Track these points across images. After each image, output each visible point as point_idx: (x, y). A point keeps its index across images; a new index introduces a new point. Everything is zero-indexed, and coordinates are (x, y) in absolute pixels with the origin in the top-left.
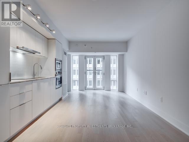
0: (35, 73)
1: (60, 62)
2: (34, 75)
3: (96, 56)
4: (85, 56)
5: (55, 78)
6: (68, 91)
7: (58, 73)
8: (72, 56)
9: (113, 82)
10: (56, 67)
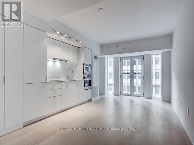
0: (69, 76)
1: (89, 66)
2: (68, 78)
3: (133, 57)
4: (120, 57)
5: (83, 81)
6: (100, 95)
7: (86, 76)
8: (108, 59)
9: (154, 88)
10: (84, 71)
